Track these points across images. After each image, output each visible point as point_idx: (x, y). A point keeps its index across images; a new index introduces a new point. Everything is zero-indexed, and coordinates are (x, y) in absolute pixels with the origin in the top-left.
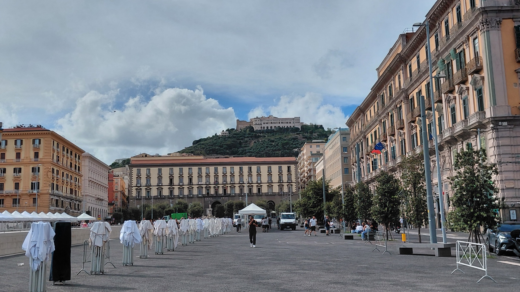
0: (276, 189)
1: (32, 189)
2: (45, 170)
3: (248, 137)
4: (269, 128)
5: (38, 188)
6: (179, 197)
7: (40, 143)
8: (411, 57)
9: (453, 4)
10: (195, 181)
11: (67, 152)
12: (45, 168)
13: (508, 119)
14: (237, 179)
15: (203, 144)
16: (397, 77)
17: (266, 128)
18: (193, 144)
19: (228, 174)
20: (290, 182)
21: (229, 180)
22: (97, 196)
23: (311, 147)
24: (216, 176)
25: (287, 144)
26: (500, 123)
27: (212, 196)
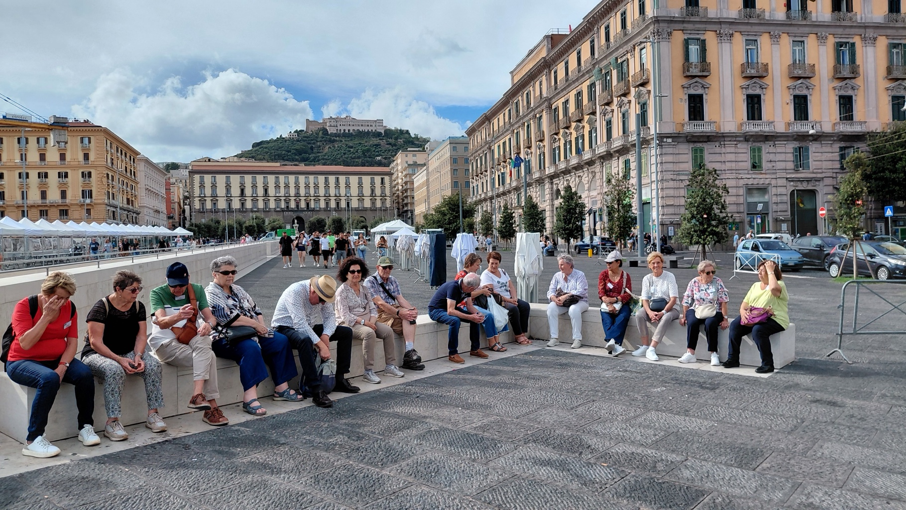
0: (367, 204)
1: (83, 197)
2: (98, 176)
3: (321, 141)
4: (347, 131)
5: (91, 197)
6: (252, 211)
7: (90, 142)
8: (558, 63)
9: (618, 8)
10: (272, 191)
11: (121, 154)
12: (98, 172)
13: (672, 135)
14: (322, 192)
15: (266, 148)
16: (538, 83)
17: (342, 131)
18: (253, 146)
19: (312, 185)
20: (383, 196)
21: (312, 192)
22: (155, 208)
23: (406, 156)
24: (297, 187)
25: (368, 150)
26: (665, 140)
27: (292, 211)
